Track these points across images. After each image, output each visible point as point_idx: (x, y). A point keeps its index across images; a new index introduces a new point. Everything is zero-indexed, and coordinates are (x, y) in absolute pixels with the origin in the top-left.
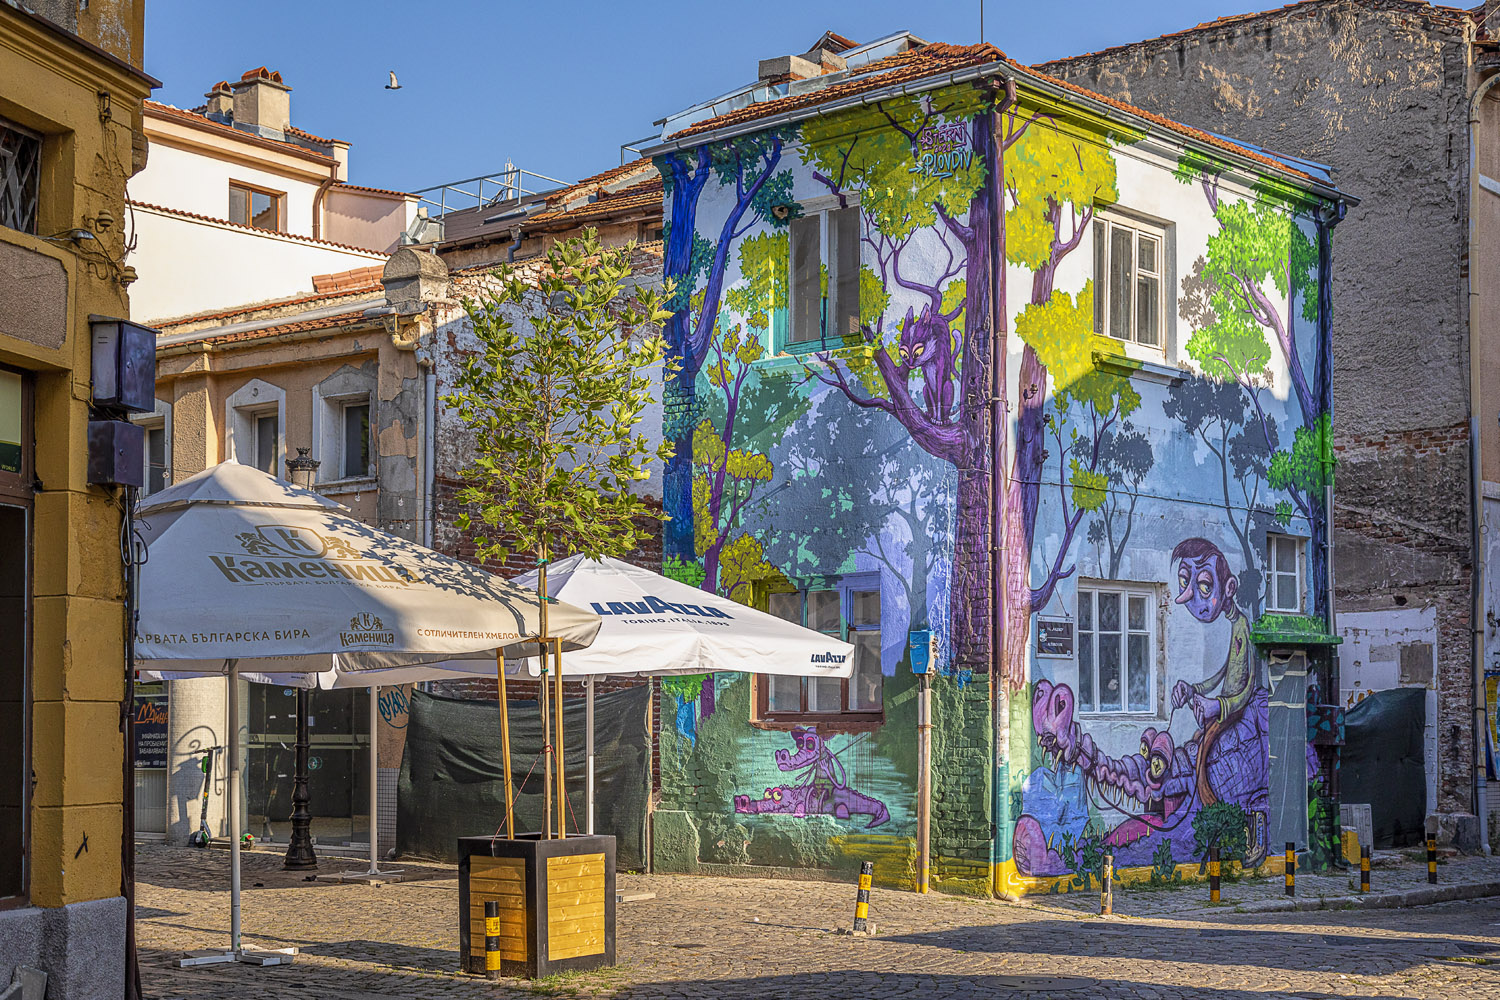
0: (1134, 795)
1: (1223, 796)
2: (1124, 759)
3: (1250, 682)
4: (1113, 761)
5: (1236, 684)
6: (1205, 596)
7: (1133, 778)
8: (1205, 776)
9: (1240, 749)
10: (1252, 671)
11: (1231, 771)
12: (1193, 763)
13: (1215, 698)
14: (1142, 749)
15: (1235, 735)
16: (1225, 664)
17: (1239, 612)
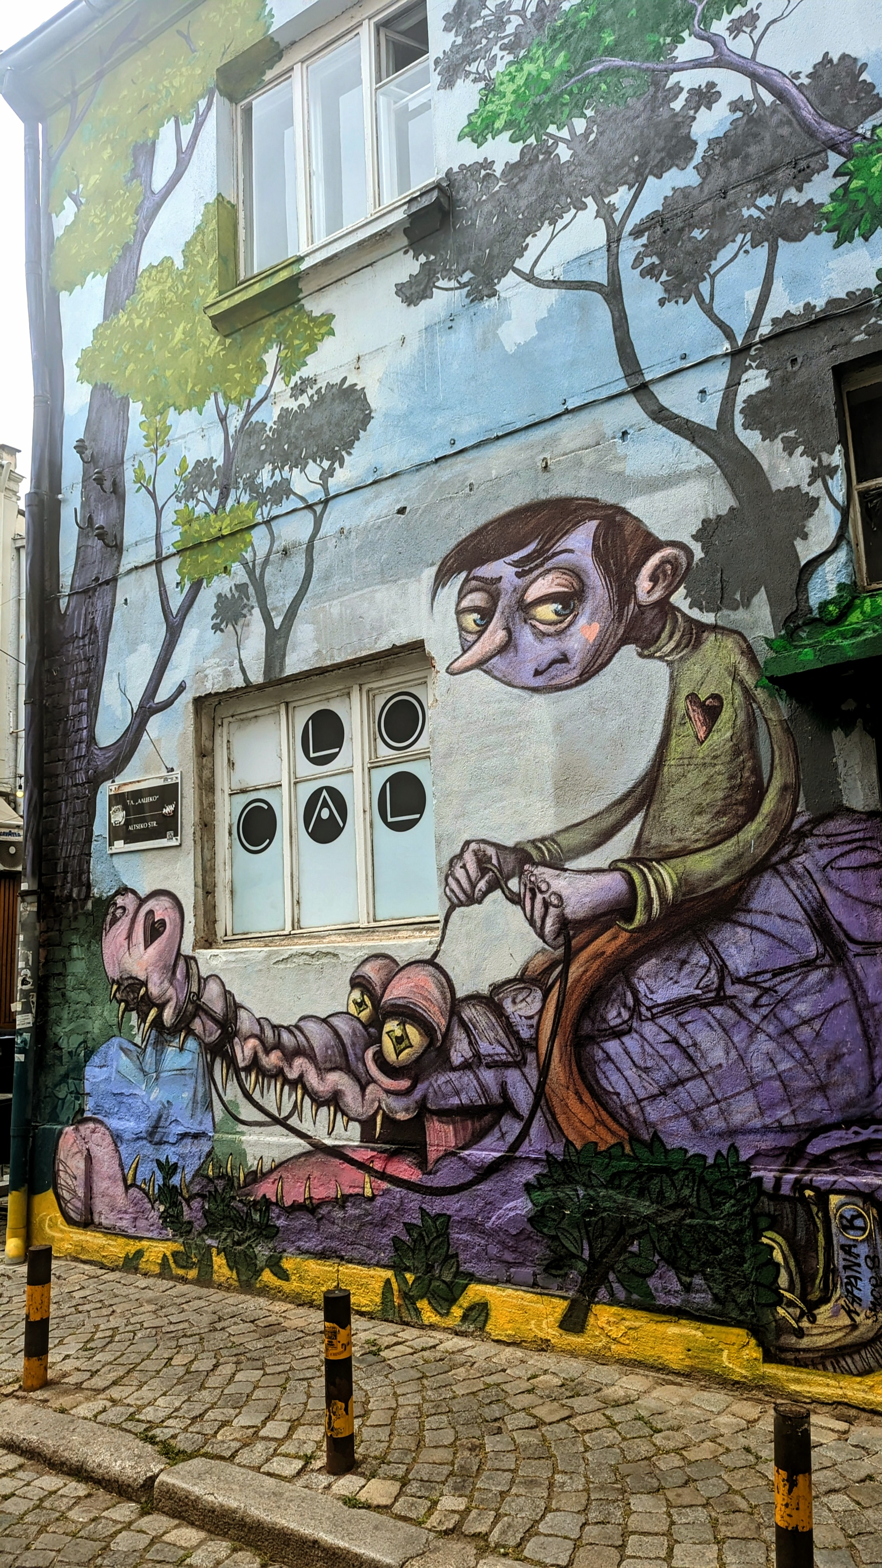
0: (334, 1100)
1: (660, 1127)
2: (301, 1024)
3: (768, 805)
4: (274, 1027)
5: (698, 819)
6: (552, 629)
7: (328, 1065)
8: (575, 1069)
9: (735, 997)
10: (777, 773)
11: (690, 1058)
12: (525, 1034)
13: (605, 866)
14: (355, 1002)
15: (705, 960)
16: (646, 774)
17: (703, 627)
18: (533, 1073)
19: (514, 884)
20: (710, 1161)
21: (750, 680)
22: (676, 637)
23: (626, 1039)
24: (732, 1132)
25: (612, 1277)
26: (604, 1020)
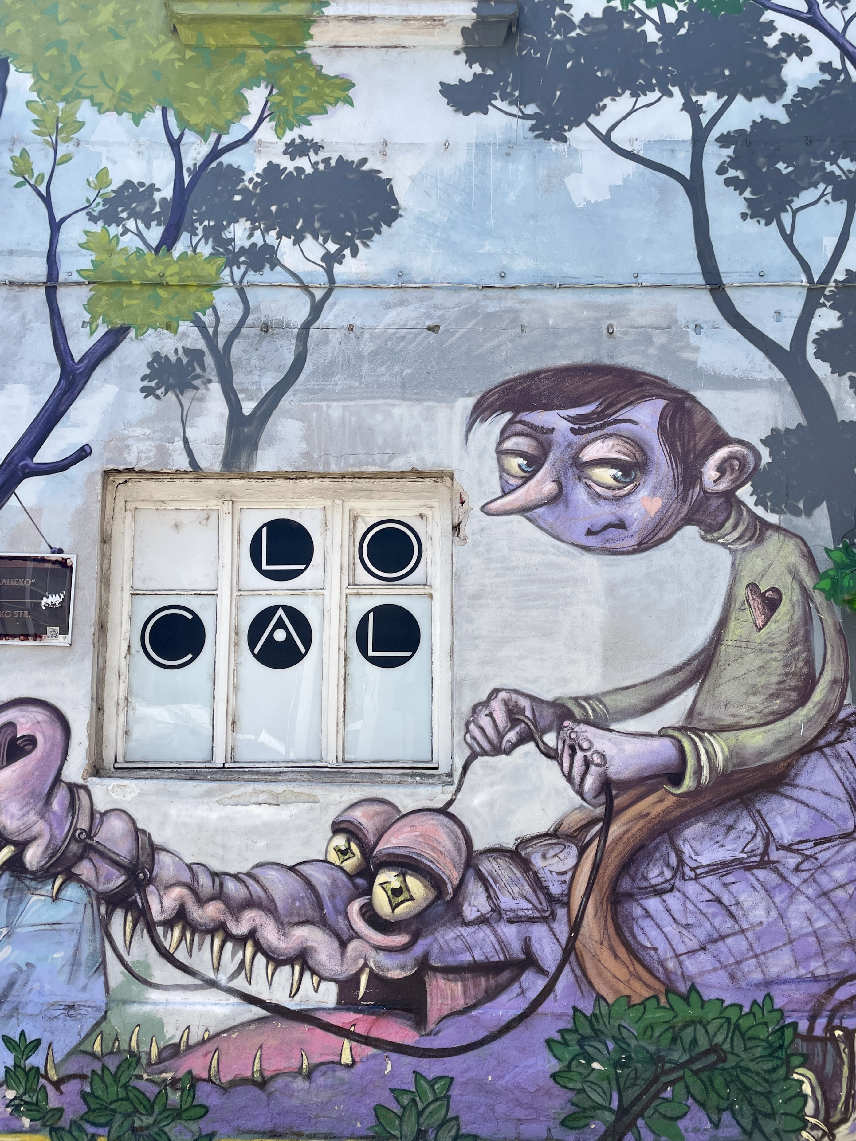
0: (297, 959)
1: (698, 980)
2: (257, 872)
3: (818, 694)
4: (214, 875)
5: (752, 699)
6: (609, 493)
7: (296, 919)
8: (610, 925)
9: (778, 862)
10: (828, 667)
11: (732, 916)
12: (556, 890)
13: (655, 731)
14: (338, 851)
15: (752, 827)
16: (702, 651)
17: (766, 525)
18: (562, 929)
19: (550, 739)
20: (746, 1010)
21: (809, 582)
22: (741, 529)
23: (667, 897)
24: (768, 983)
25: (640, 1123)
26: (645, 878)
